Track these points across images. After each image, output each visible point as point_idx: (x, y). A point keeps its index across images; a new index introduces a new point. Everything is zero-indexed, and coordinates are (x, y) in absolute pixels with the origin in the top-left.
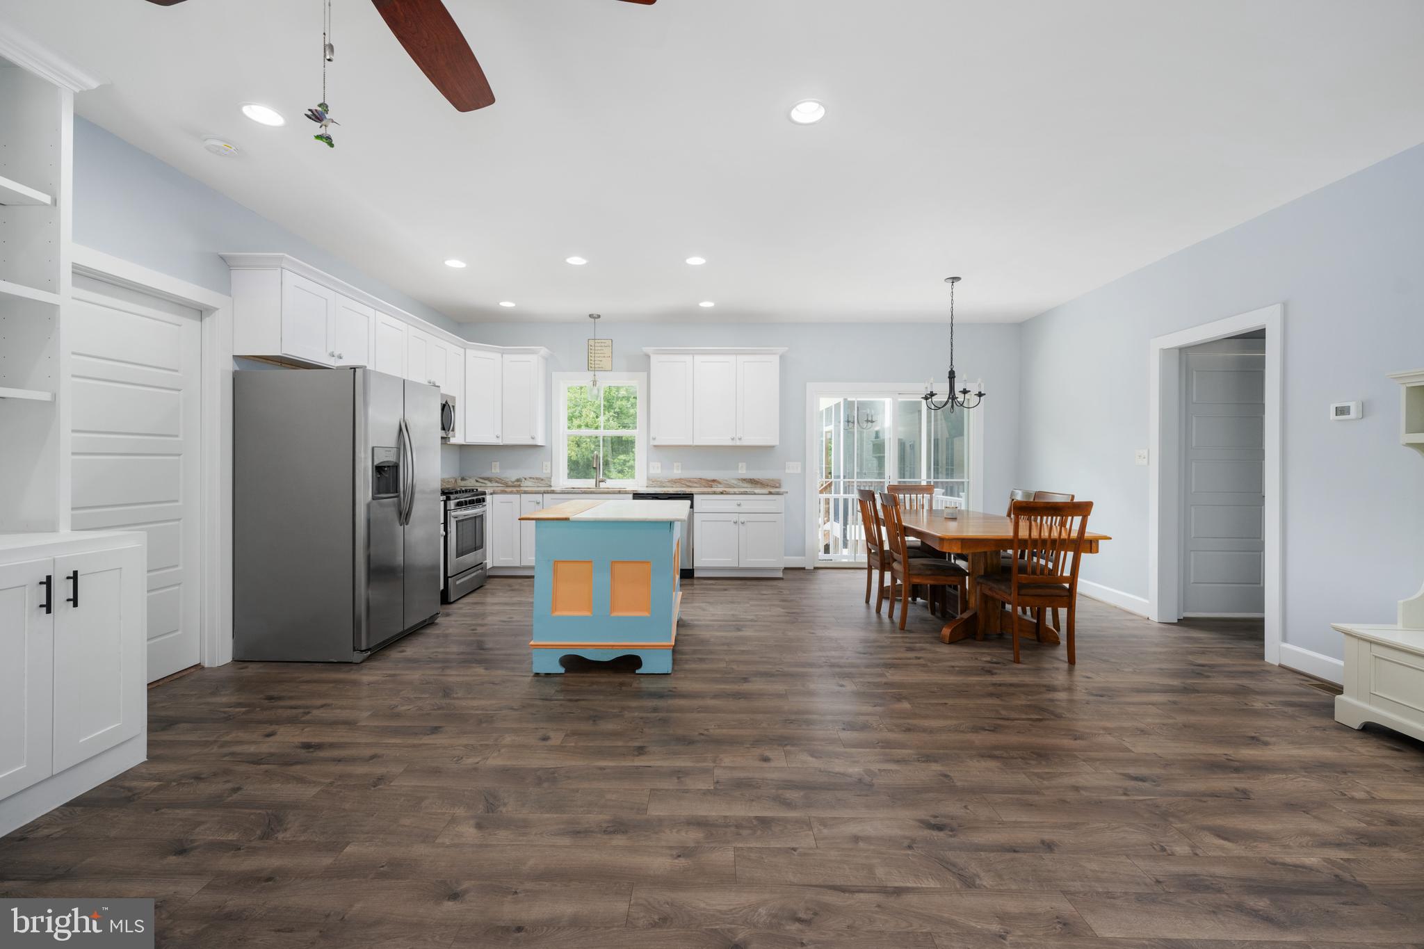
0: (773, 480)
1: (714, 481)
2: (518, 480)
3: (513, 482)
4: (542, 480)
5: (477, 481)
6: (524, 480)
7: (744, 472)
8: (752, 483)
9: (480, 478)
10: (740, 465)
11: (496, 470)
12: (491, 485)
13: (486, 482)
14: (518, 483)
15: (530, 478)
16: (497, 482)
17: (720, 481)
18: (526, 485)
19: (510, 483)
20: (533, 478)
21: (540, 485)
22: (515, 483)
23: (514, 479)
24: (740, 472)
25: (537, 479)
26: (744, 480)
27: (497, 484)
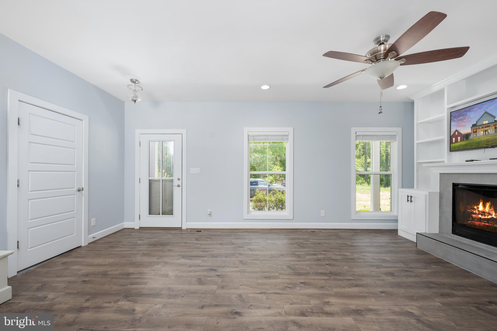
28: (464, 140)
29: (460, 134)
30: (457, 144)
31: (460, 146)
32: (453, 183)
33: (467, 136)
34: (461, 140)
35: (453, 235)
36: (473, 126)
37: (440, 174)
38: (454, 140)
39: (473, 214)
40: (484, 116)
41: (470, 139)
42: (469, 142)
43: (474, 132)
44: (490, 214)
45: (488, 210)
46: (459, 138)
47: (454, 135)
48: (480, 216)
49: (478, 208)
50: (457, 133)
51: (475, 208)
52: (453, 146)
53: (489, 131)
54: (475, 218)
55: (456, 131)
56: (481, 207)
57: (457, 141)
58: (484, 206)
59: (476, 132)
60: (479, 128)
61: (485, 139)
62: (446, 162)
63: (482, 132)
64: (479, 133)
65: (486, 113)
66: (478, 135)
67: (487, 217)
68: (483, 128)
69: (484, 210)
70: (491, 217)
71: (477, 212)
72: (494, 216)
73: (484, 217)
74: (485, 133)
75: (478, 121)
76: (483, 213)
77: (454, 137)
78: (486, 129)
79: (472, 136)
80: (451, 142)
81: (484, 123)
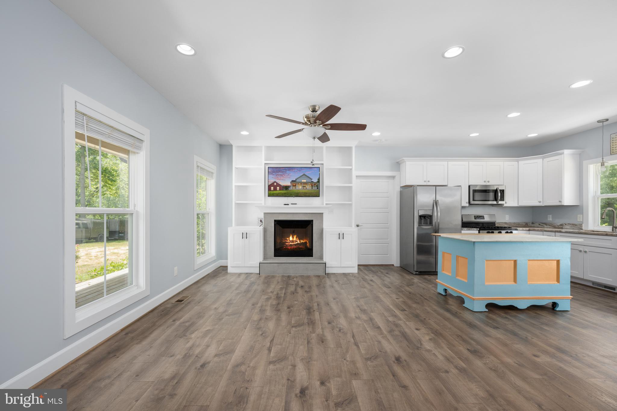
2: (561, 225)
3: (558, 226)
4: (576, 225)
5: (539, 225)
6: (564, 225)
9: (541, 223)
11: (550, 219)
12: (547, 227)
13: (544, 225)
14: (561, 227)
15: (569, 224)
16: (549, 225)
18: (566, 228)
19: (557, 226)
20: (570, 224)
21: (575, 228)
22: (560, 226)
23: (559, 224)
25: (573, 224)
27: (549, 227)
28: (283, 190)
29: (278, 185)
30: (275, 192)
31: (279, 193)
32: (275, 220)
33: (287, 188)
34: (280, 189)
35: (275, 257)
36: (293, 181)
37: (264, 213)
38: (272, 188)
39: (287, 242)
40: (303, 177)
41: (289, 190)
42: (288, 192)
43: (293, 186)
44: (296, 241)
45: (295, 239)
46: (278, 188)
47: (272, 185)
48: (291, 243)
49: (289, 239)
50: (275, 184)
51: (288, 239)
52: (272, 192)
53: (307, 187)
54: (288, 245)
55: (275, 182)
56: (291, 238)
57: (275, 189)
58: (293, 237)
59: (295, 186)
60: (298, 184)
61: (304, 191)
62: (263, 204)
63: (301, 187)
64: (298, 187)
65: (304, 175)
66: (297, 188)
67: (295, 243)
68: (302, 184)
69: (293, 240)
70: (296, 243)
71: (289, 241)
72: (298, 242)
73: (293, 244)
74: (303, 188)
75: (297, 179)
76: (293, 241)
77: (272, 187)
78: (304, 185)
79: (291, 188)
80: (269, 189)
81: (303, 181)
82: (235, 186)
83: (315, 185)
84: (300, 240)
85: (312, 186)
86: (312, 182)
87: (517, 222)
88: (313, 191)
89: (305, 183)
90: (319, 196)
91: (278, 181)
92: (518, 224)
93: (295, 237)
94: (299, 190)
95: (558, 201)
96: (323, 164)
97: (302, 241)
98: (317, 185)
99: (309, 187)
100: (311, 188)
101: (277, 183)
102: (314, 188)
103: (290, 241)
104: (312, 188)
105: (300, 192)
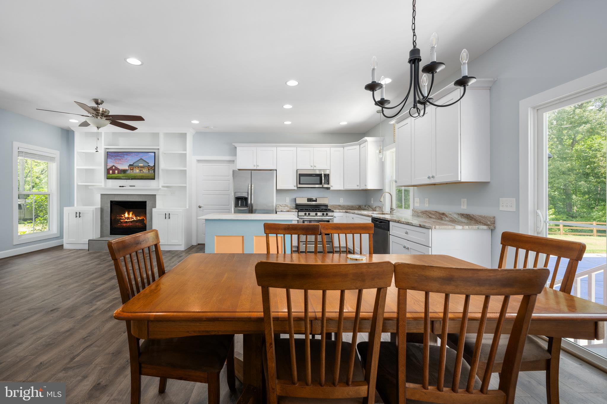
0: (484, 217)
1: (443, 214)
4: (381, 208)
7: (465, 207)
8: (468, 218)
10: (462, 200)
17: (447, 214)
24: (462, 207)
26: (462, 215)
28: (121, 173)
29: (117, 169)
30: (113, 175)
31: (117, 176)
32: (111, 201)
33: (124, 171)
34: (118, 173)
35: (110, 235)
36: (130, 165)
37: (101, 194)
38: (111, 172)
39: (122, 219)
40: (140, 161)
41: (127, 173)
42: (126, 175)
43: (131, 169)
44: (132, 218)
45: (131, 216)
46: (116, 171)
47: (111, 168)
48: (126, 220)
49: (125, 216)
50: (114, 168)
51: (123, 216)
52: (110, 175)
53: (144, 171)
54: (123, 222)
55: (114, 166)
56: (126, 215)
57: (114, 173)
58: (129, 214)
59: (133, 169)
60: (135, 168)
61: (141, 174)
62: (103, 186)
63: (138, 171)
64: (135, 170)
65: (141, 159)
66: (134, 172)
67: (130, 220)
68: (139, 168)
69: (128, 216)
70: (132, 220)
71: (124, 218)
72: (135, 219)
73: (128, 220)
74: (140, 172)
75: (135, 163)
76: (128, 218)
77: (111, 170)
78: (141, 169)
79: (129, 171)
80: (108, 173)
81: (140, 165)
82: (77, 169)
83: (151, 168)
84: (136, 216)
85: (149, 170)
86: (149, 166)
87: (350, 205)
88: (150, 175)
89: (142, 167)
90: (155, 179)
91: (116, 165)
92: (352, 207)
93: (131, 213)
94: (136, 174)
95: (364, 185)
96: (159, 149)
97: (139, 218)
98: (153, 169)
99: (145, 171)
100: (147, 172)
101: (115, 167)
102: (150, 172)
103: (126, 218)
104: (149, 172)
105: (137, 175)
